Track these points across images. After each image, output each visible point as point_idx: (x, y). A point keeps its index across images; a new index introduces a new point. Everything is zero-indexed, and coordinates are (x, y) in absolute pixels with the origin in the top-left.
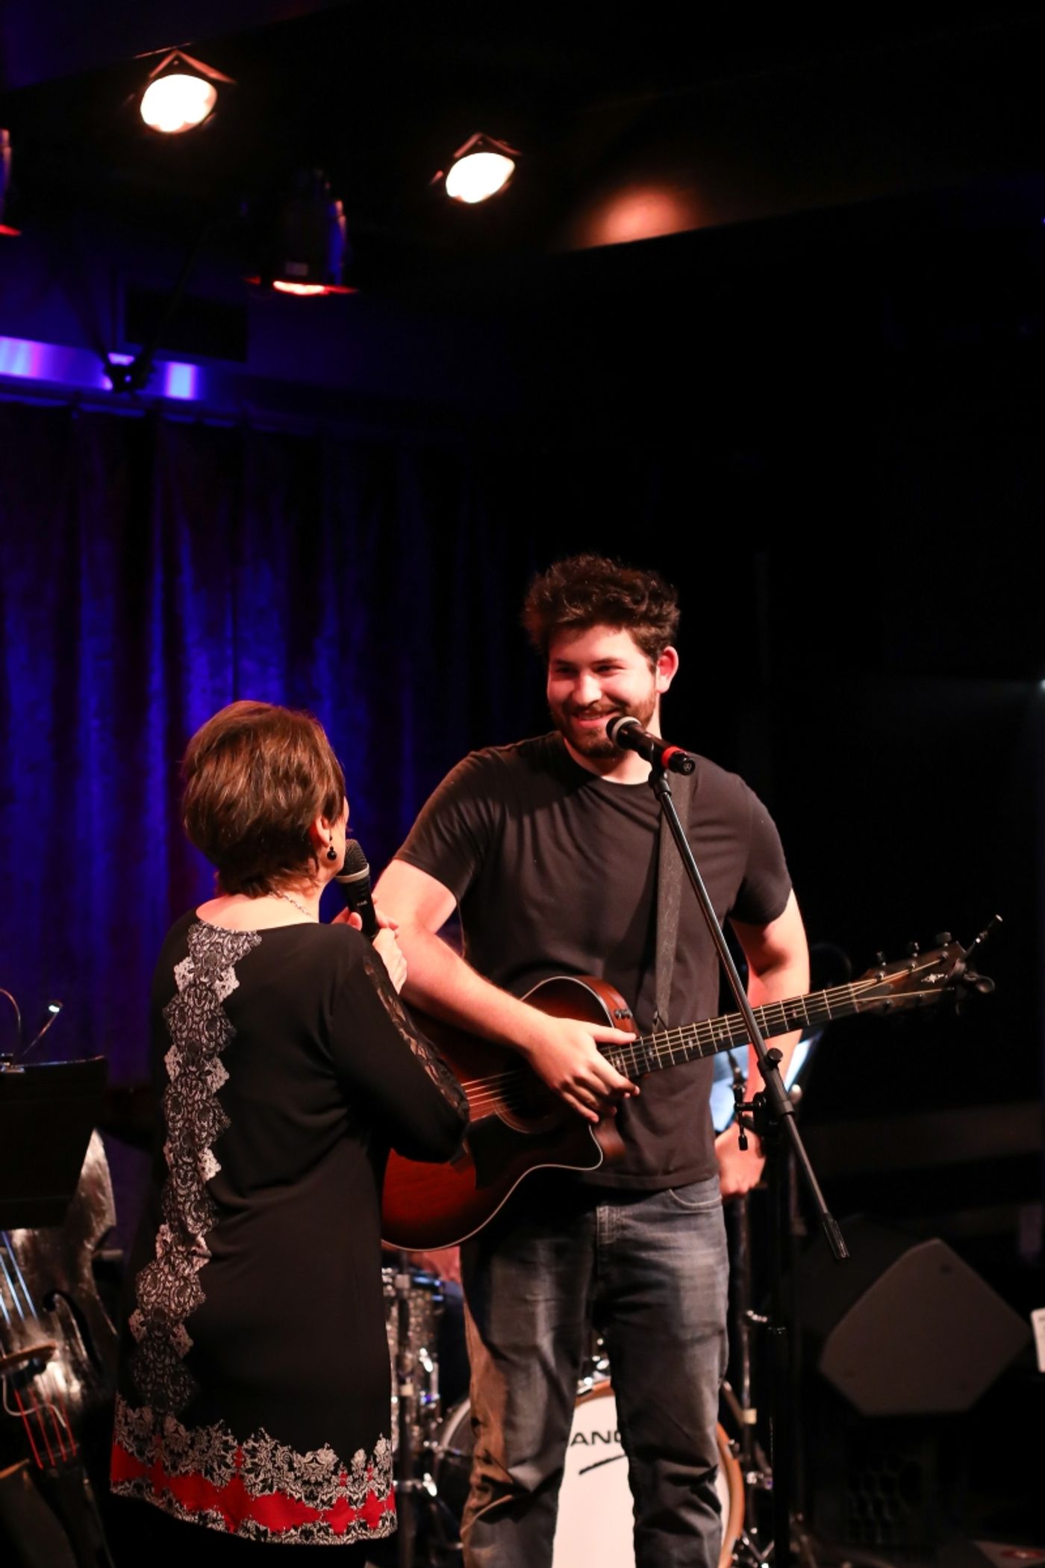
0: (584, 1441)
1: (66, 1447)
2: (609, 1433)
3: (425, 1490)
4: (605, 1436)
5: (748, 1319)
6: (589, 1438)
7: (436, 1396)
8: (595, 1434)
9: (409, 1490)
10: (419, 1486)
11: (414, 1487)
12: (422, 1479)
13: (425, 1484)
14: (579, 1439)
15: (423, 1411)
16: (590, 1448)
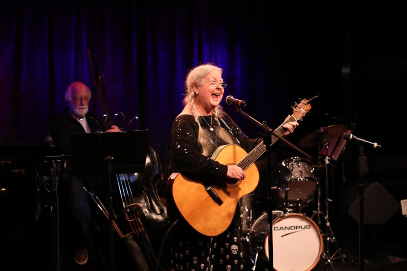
0: (283, 229)
1: (141, 229)
2: (289, 227)
3: (246, 240)
4: (288, 228)
5: (328, 201)
6: (284, 228)
7: (251, 218)
8: (285, 227)
9: (242, 240)
10: (244, 239)
11: (243, 239)
12: (246, 237)
13: (246, 239)
14: (282, 228)
15: (248, 221)
16: (284, 231)
